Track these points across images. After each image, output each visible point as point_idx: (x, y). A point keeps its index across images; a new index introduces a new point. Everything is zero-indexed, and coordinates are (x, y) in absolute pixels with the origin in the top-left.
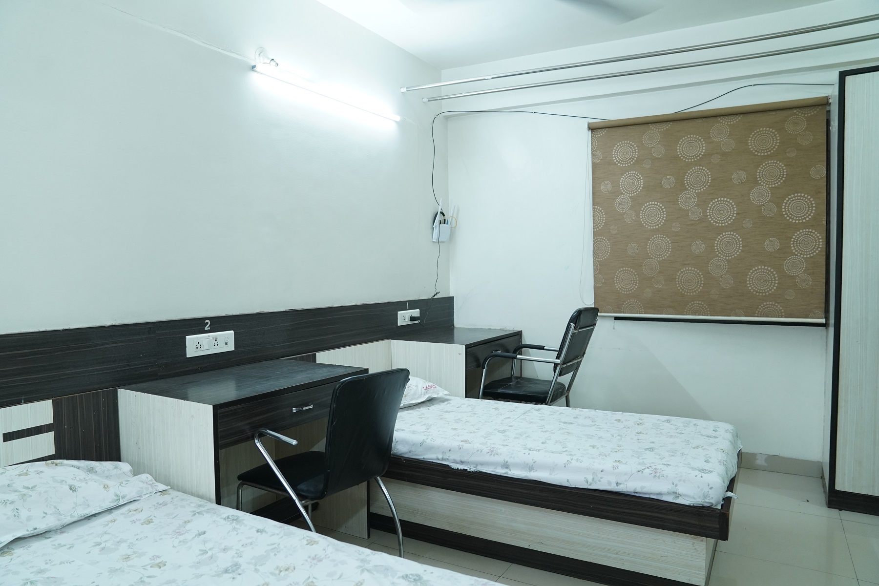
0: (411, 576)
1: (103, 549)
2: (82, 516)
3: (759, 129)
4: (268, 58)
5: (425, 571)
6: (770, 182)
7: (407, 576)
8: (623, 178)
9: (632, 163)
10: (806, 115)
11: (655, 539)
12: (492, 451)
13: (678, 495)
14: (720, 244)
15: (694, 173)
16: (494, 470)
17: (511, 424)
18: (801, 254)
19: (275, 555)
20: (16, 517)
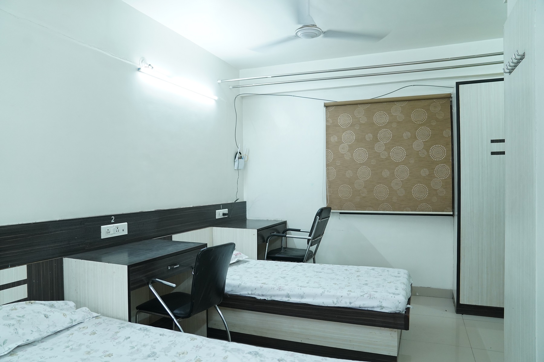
0: (252, 352)
1: (72, 349)
2: (53, 332)
3: (417, 109)
4: (147, 64)
5: (259, 349)
6: (423, 138)
7: (250, 352)
8: (344, 134)
9: (349, 126)
10: (440, 103)
11: (371, 333)
12: (280, 288)
13: (382, 307)
14: (397, 172)
15: (383, 132)
16: (281, 299)
17: (287, 274)
18: (440, 177)
19: (174, 346)
20: (17, 334)
